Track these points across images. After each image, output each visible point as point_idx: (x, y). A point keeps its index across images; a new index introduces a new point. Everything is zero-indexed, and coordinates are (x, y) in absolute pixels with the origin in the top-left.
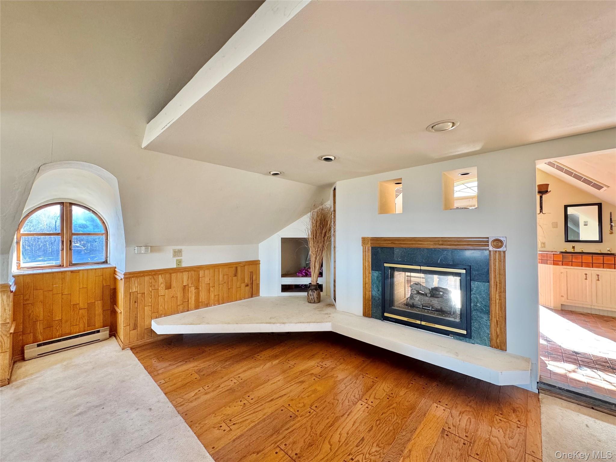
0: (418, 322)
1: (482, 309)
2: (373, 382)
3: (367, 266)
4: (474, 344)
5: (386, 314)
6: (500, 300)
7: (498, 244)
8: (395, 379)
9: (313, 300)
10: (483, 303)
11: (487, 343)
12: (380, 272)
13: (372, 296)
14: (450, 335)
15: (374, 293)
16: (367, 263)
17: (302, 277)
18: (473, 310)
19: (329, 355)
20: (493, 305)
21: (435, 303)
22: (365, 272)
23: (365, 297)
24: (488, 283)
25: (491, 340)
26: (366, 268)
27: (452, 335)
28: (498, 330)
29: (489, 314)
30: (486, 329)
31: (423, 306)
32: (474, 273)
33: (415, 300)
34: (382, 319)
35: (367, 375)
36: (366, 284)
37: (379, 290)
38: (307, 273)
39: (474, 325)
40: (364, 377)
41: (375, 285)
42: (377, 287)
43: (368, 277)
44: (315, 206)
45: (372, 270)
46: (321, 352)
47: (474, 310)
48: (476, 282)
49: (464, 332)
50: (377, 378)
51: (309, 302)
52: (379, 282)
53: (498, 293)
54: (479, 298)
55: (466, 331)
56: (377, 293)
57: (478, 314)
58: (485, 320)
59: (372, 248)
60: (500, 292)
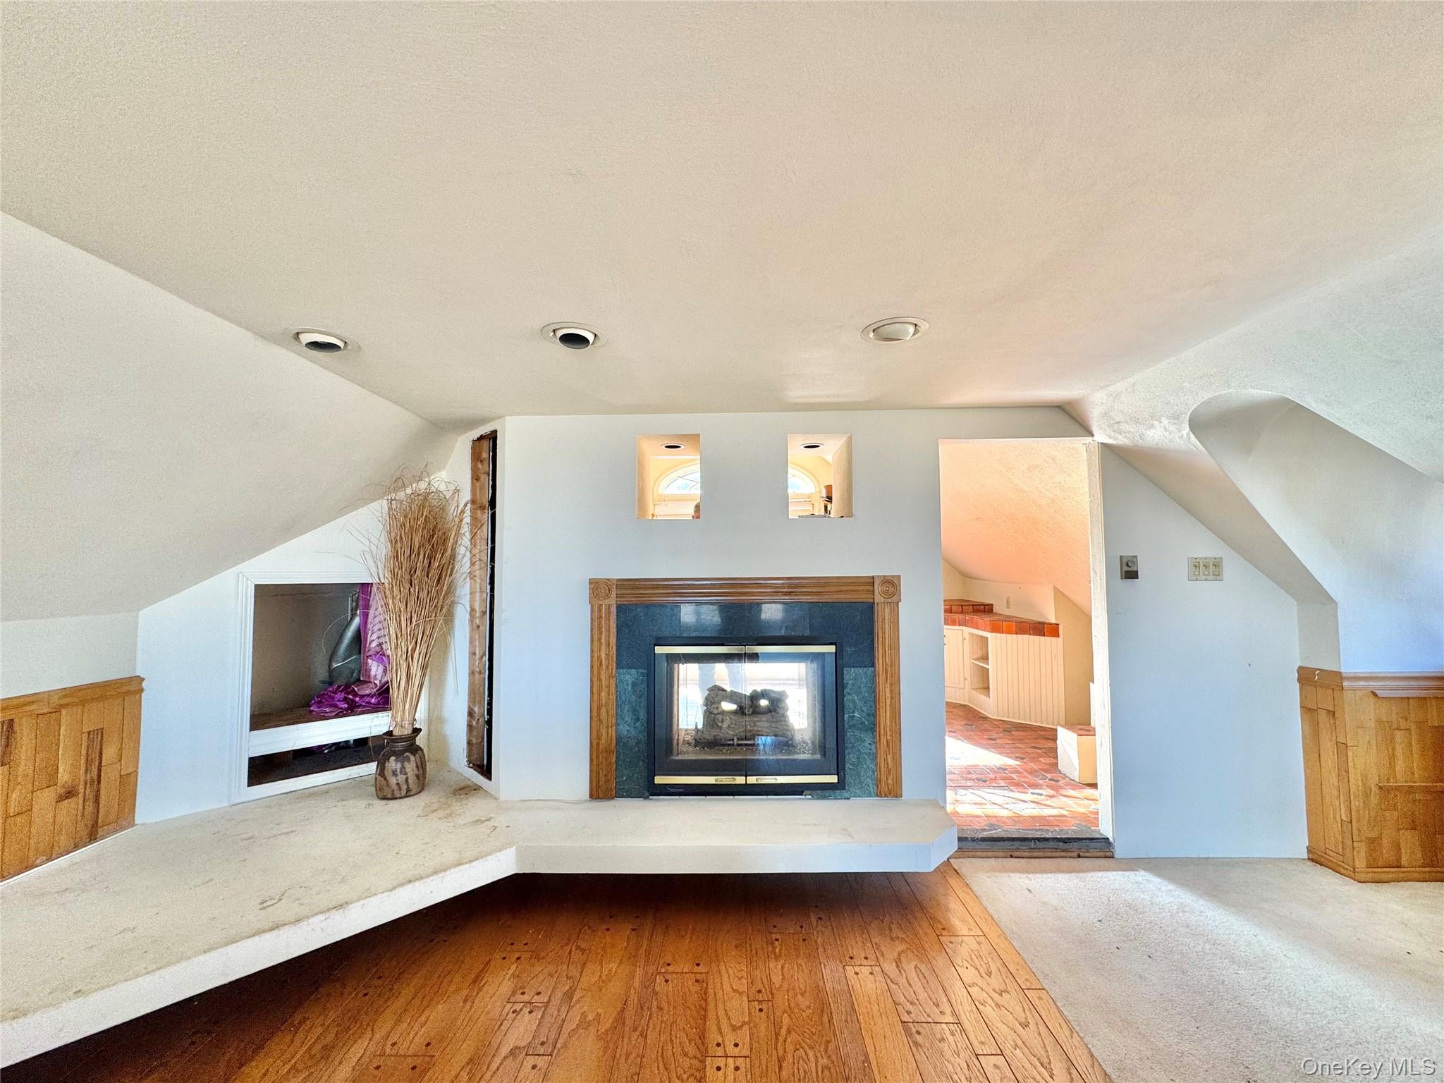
0: (740, 780)
1: (863, 723)
2: (697, 981)
3: (603, 656)
4: (849, 799)
5: (659, 780)
6: (892, 698)
7: (887, 589)
8: (737, 947)
9: (404, 787)
10: (865, 709)
11: (872, 790)
12: (641, 670)
13: (619, 739)
14: (805, 792)
15: (624, 729)
16: (603, 648)
17: (337, 716)
18: (847, 729)
19: (528, 955)
20: (881, 710)
21: (764, 727)
22: (599, 674)
23: (598, 745)
24: (873, 669)
25: (878, 782)
26: (601, 664)
27: (809, 792)
28: (890, 760)
29: (875, 731)
30: (868, 762)
31: (738, 739)
32: (849, 650)
33: (720, 728)
34: (647, 794)
35: (670, 969)
36: (599, 708)
37: (638, 719)
38: (353, 701)
39: (849, 758)
40: (668, 977)
41: (626, 707)
42: (634, 711)
43: (608, 687)
44: (399, 482)
45: (619, 665)
46: (498, 956)
47: (851, 727)
48: (852, 669)
49: (833, 779)
50: (698, 965)
51: (384, 798)
52: (640, 697)
53: (888, 686)
54: (857, 701)
55: (836, 776)
56: (630, 728)
57: (857, 733)
58: (867, 745)
59: (619, 607)
60: (892, 685)
